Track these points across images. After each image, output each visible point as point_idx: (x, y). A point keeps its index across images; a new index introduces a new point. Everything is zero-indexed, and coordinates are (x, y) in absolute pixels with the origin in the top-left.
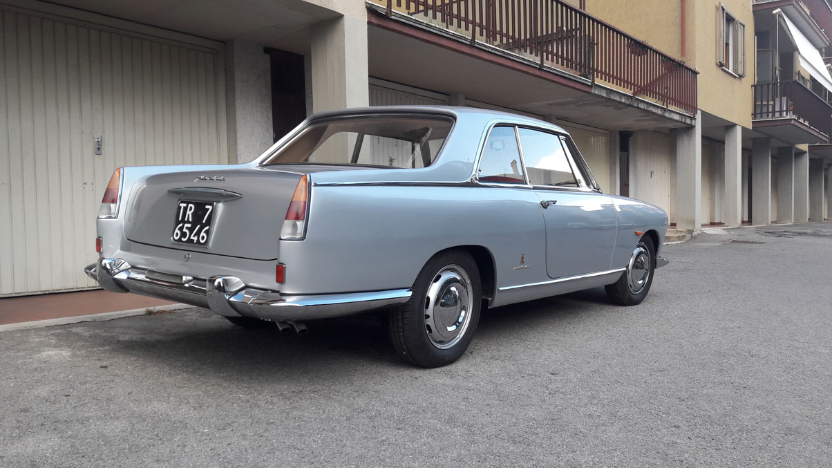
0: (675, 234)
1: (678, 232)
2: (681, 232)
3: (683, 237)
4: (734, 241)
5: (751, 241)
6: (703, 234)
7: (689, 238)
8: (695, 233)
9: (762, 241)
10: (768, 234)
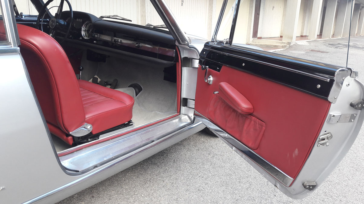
0: (281, 44)
1: (282, 43)
2: (284, 43)
3: (285, 46)
4: (312, 50)
5: (321, 50)
6: (296, 45)
7: (288, 47)
8: (292, 44)
9: (327, 51)
10: (330, 46)
